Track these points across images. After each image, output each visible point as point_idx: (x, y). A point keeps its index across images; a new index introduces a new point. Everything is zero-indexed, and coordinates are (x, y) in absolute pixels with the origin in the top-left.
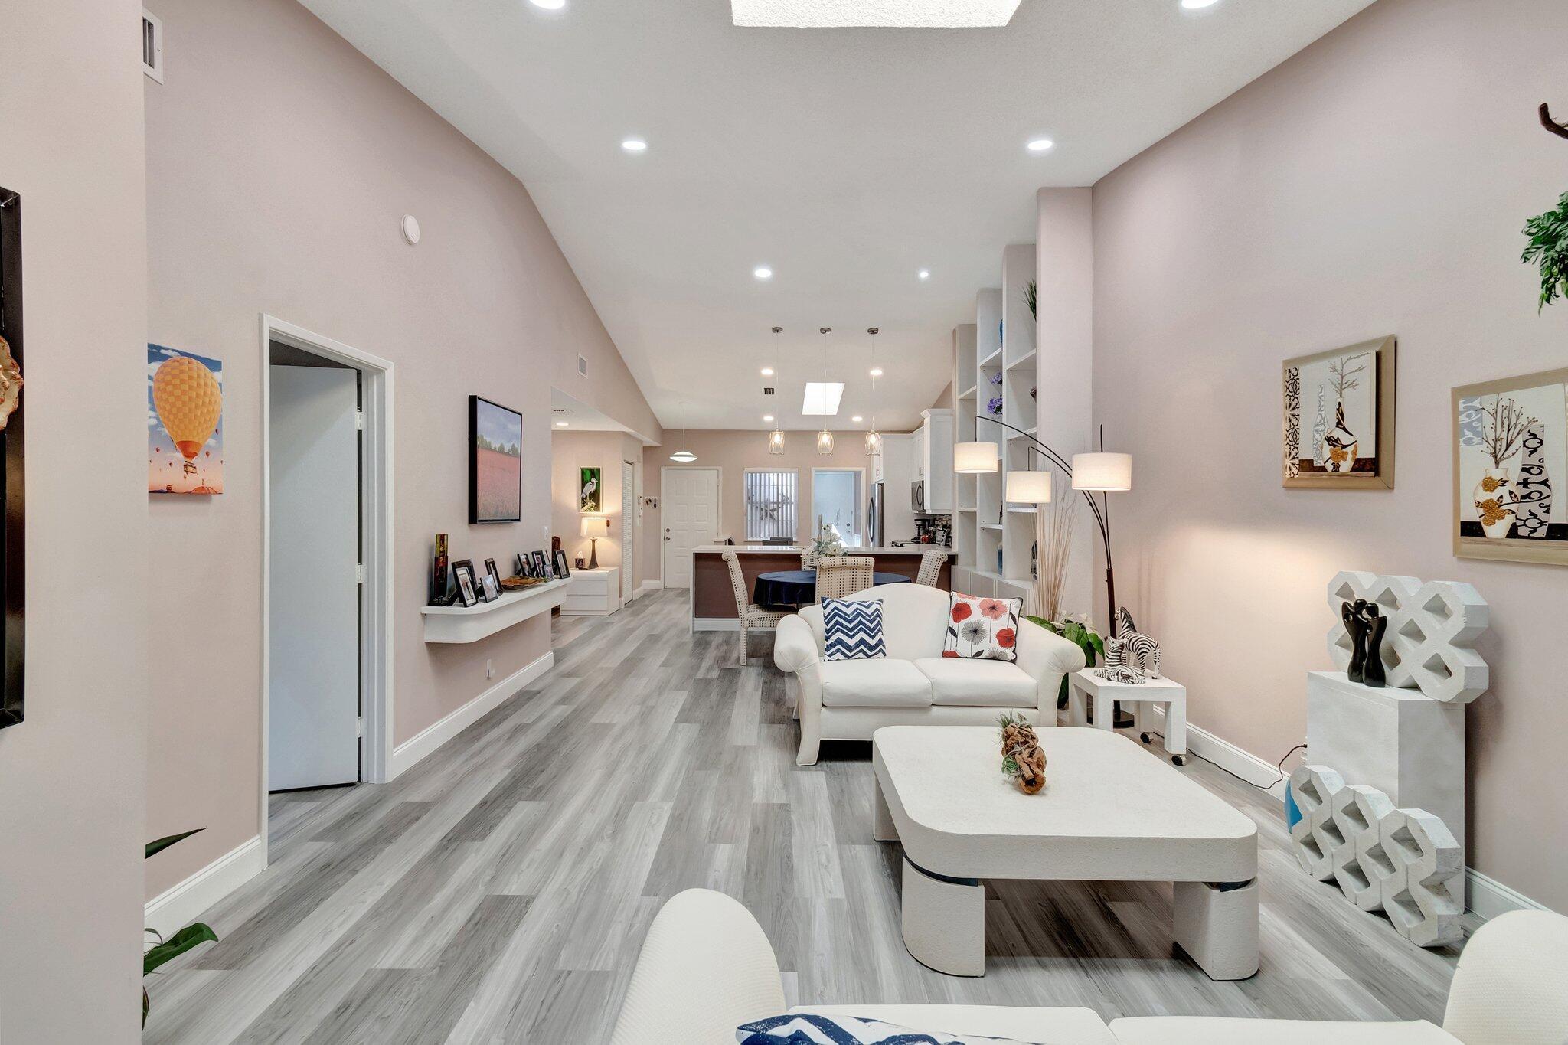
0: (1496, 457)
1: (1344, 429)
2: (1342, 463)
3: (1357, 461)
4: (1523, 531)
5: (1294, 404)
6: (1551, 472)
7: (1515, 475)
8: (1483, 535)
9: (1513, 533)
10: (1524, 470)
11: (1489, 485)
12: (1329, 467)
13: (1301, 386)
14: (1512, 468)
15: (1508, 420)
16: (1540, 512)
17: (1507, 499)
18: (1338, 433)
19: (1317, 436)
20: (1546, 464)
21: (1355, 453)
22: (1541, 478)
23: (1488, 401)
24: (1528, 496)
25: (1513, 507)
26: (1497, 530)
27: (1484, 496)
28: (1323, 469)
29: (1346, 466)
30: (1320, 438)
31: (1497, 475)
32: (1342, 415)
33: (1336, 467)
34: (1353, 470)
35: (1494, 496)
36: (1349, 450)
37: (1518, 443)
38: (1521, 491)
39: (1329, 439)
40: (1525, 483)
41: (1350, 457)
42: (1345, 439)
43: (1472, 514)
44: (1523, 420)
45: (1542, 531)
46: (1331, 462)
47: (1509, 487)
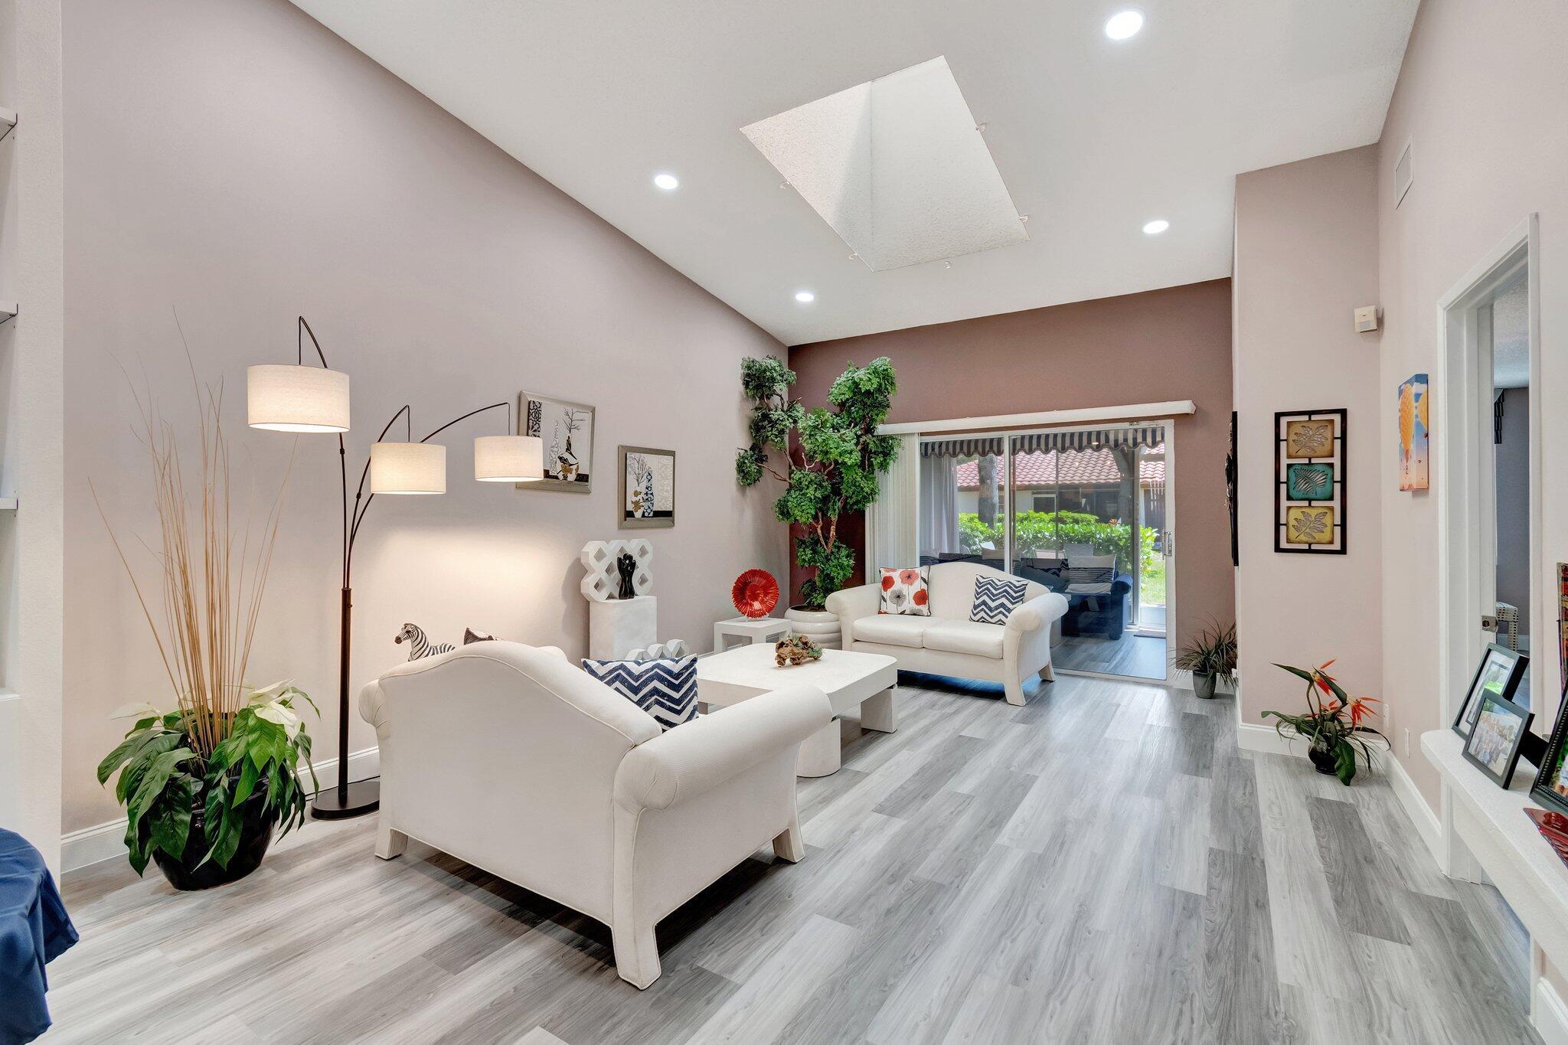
0: (638, 480)
1: (571, 454)
2: (569, 475)
3: (579, 475)
4: (646, 514)
5: (536, 427)
6: (654, 490)
7: (644, 491)
8: (634, 517)
9: (643, 516)
10: (647, 488)
11: (636, 494)
12: (561, 476)
13: (543, 416)
14: (642, 488)
15: (642, 465)
16: (650, 505)
17: (641, 501)
18: (567, 456)
19: (553, 455)
20: (652, 486)
21: (577, 470)
22: (651, 492)
23: (637, 455)
24: (647, 499)
25: (643, 504)
26: (638, 514)
27: (635, 499)
28: (556, 478)
29: (572, 477)
30: (555, 457)
31: (639, 490)
32: (570, 445)
33: (565, 478)
34: (576, 480)
35: (637, 499)
36: (574, 467)
37: (645, 477)
38: (645, 497)
39: (560, 458)
40: (647, 494)
41: (574, 472)
42: (571, 460)
43: (630, 507)
44: (647, 467)
45: (651, 515)
46: (562, 473)
47: (642, 495)
